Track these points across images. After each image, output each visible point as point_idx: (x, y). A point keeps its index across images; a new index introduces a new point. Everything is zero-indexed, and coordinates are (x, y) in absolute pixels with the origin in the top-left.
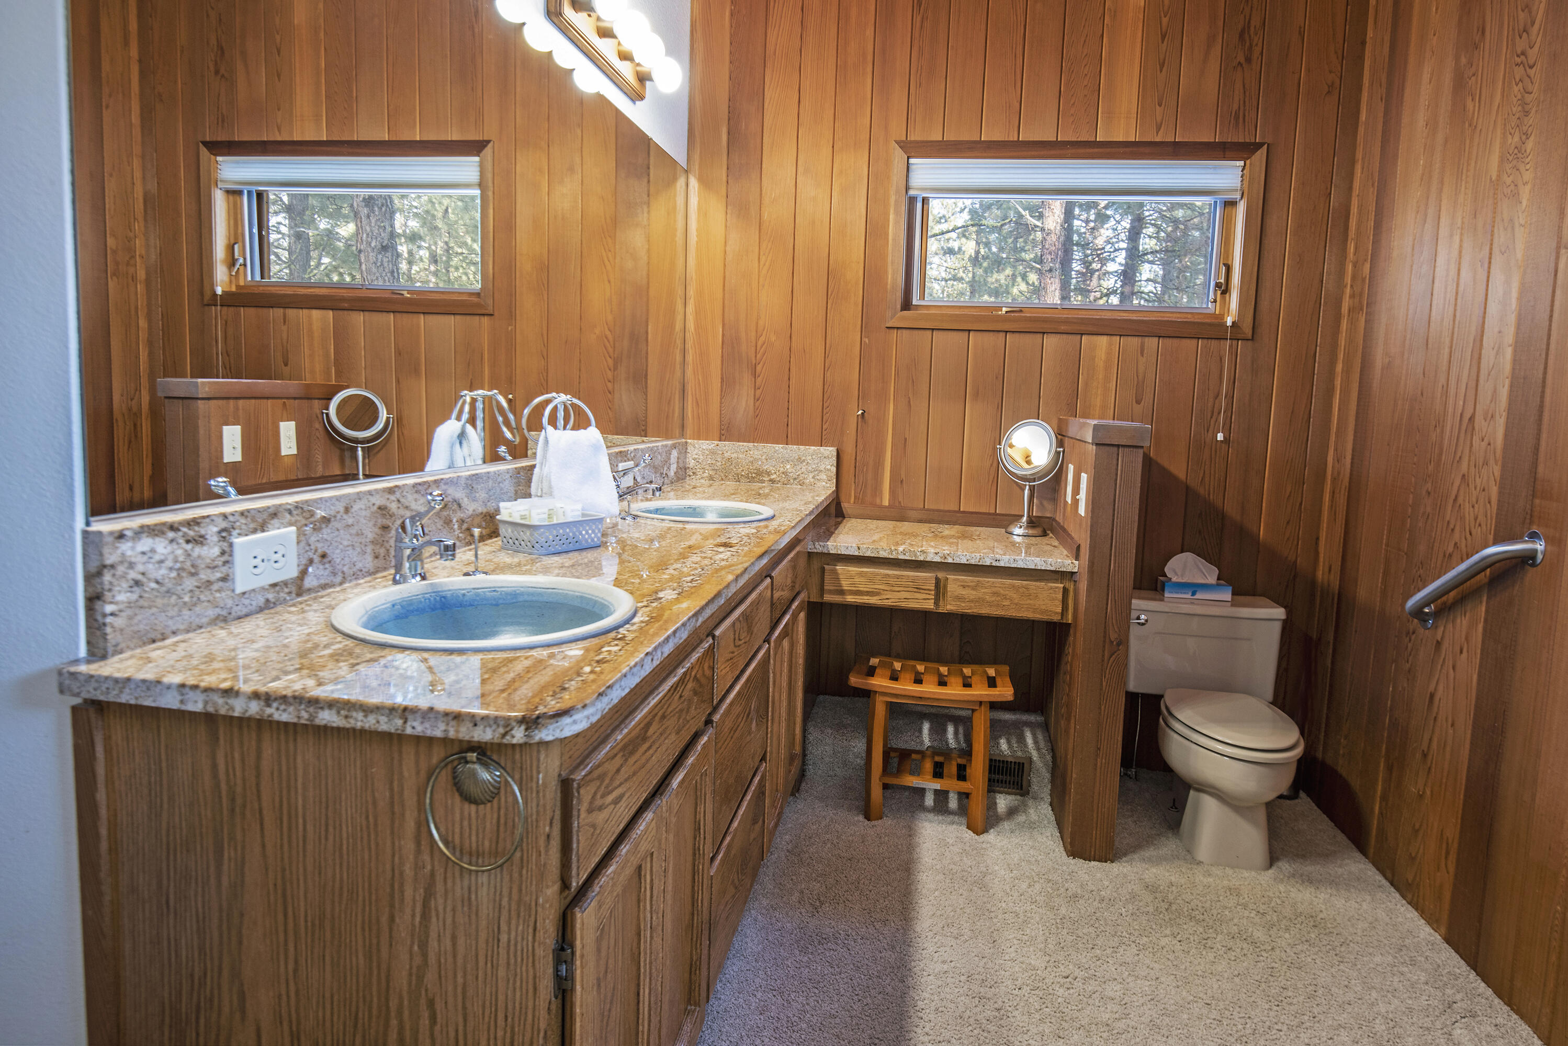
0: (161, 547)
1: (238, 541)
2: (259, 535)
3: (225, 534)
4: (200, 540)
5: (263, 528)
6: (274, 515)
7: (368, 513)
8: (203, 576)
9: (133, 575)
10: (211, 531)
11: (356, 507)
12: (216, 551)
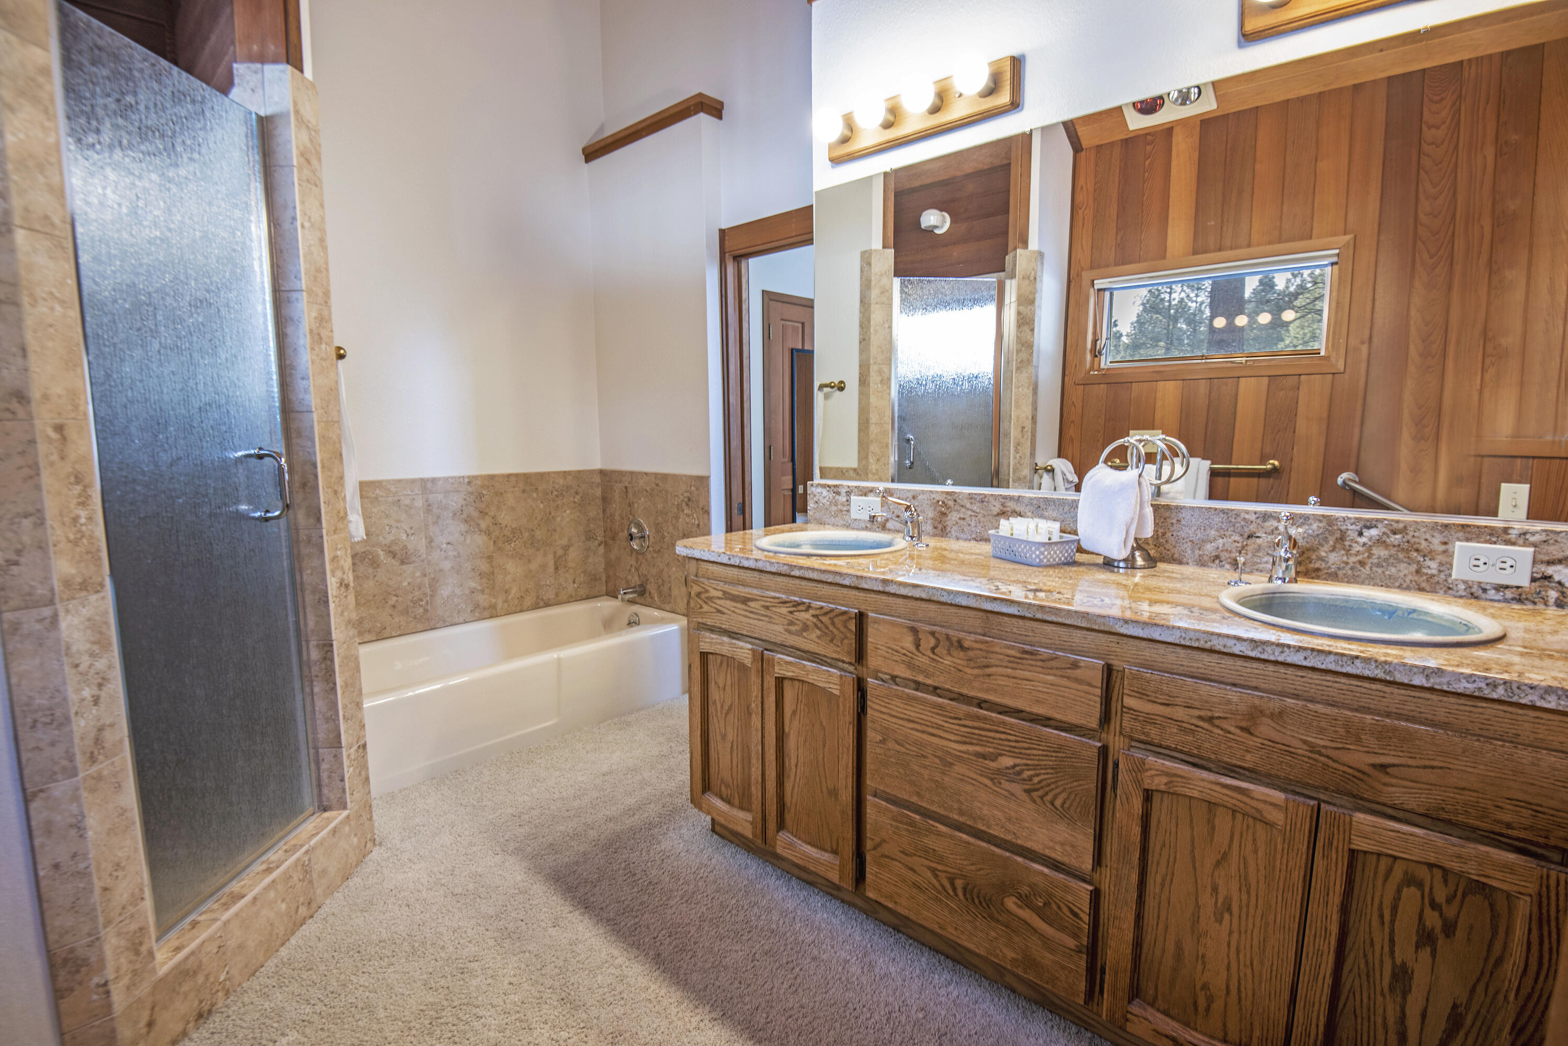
0: (825, 492)
1: (852, 497)
2: (863, 498)
3: (848, 493)
4: (838, 493)
5: (865, 495)
6: (871, 491)
7: (929, 502)
8: (840, 507)
9: (815, 499)
10: (843, 491)
11: (920, 497)
12: (845, 499)
